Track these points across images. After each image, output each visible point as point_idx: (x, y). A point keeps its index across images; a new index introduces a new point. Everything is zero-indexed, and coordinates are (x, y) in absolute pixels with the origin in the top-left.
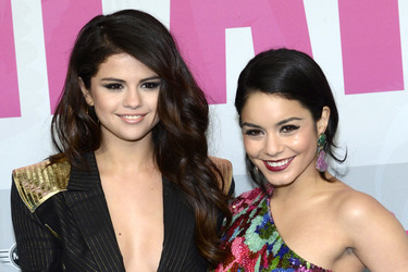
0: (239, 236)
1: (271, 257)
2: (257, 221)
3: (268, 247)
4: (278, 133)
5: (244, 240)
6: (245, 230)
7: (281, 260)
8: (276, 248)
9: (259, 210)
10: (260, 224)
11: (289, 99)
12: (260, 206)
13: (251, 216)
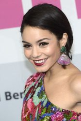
0: (30, 98)
1: (43, 108)
2: (38, 90)
3: (41, 103)
4: (38, 46)
5: (32, 100)
6: (33, 95)
7: (47, 109)
8: (45, 103)
9: (39, 83)
10: (39, 91)
11: (43, 29)
12: (39, 82)
13: (36, 87)
